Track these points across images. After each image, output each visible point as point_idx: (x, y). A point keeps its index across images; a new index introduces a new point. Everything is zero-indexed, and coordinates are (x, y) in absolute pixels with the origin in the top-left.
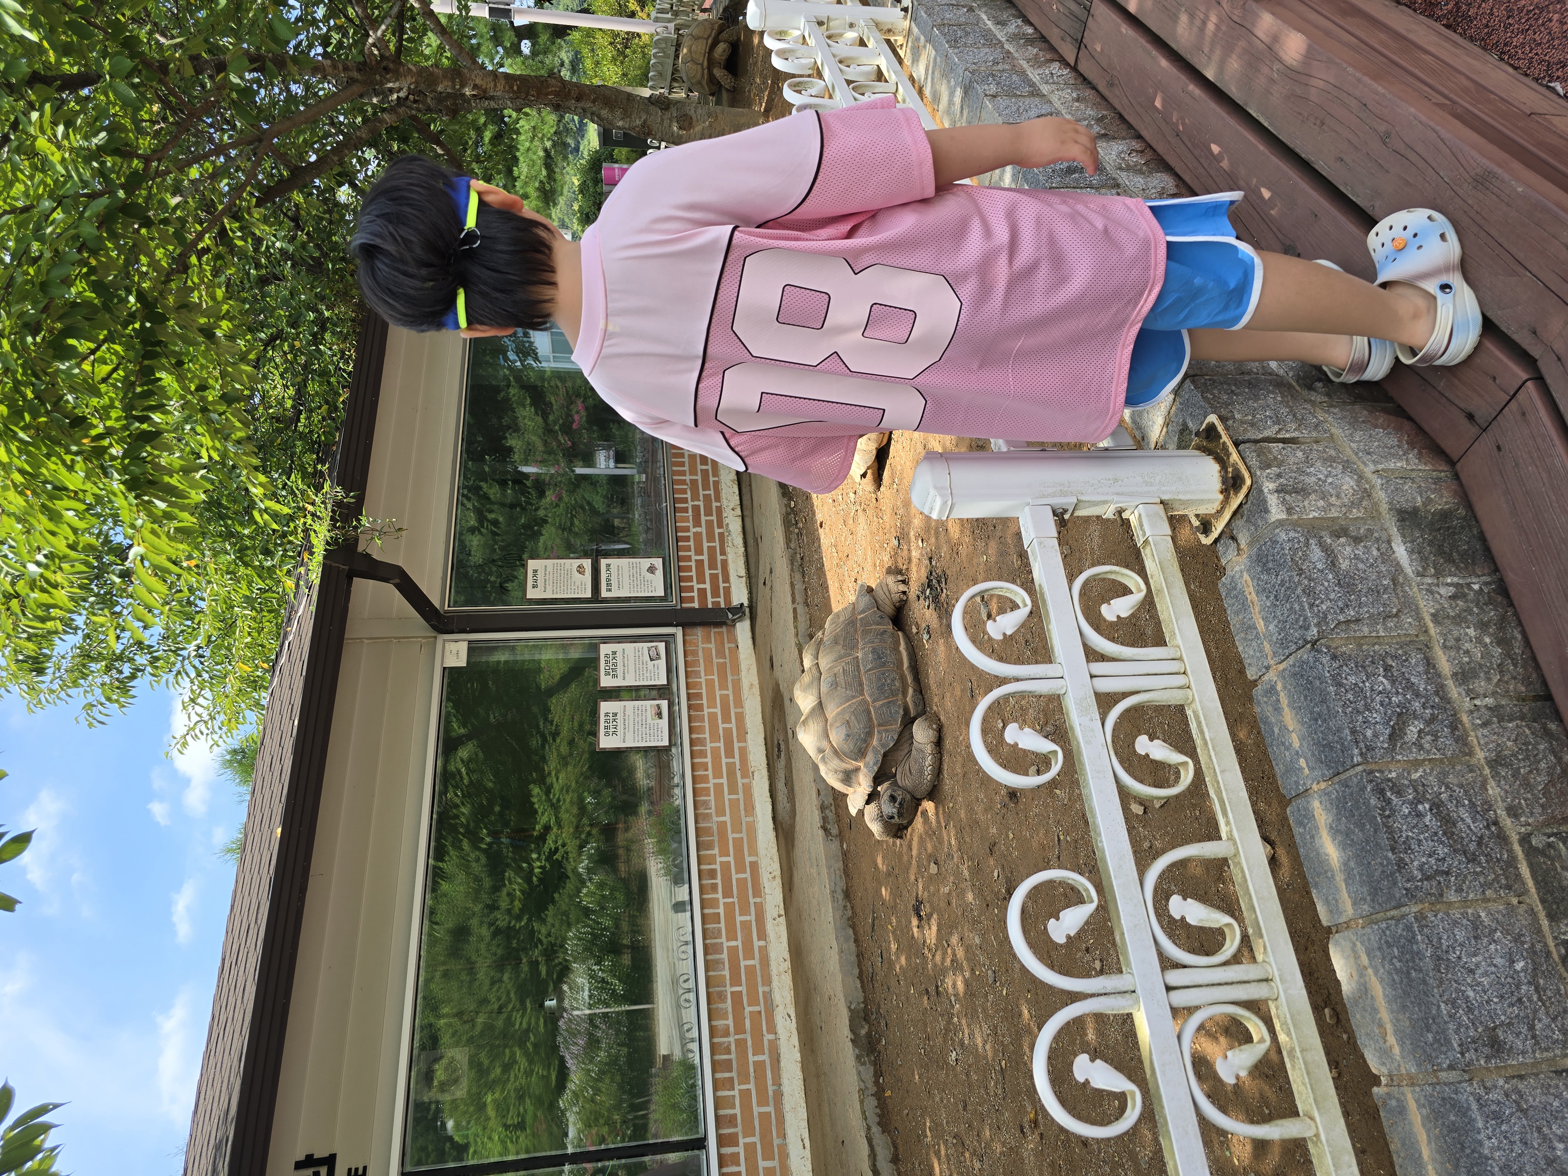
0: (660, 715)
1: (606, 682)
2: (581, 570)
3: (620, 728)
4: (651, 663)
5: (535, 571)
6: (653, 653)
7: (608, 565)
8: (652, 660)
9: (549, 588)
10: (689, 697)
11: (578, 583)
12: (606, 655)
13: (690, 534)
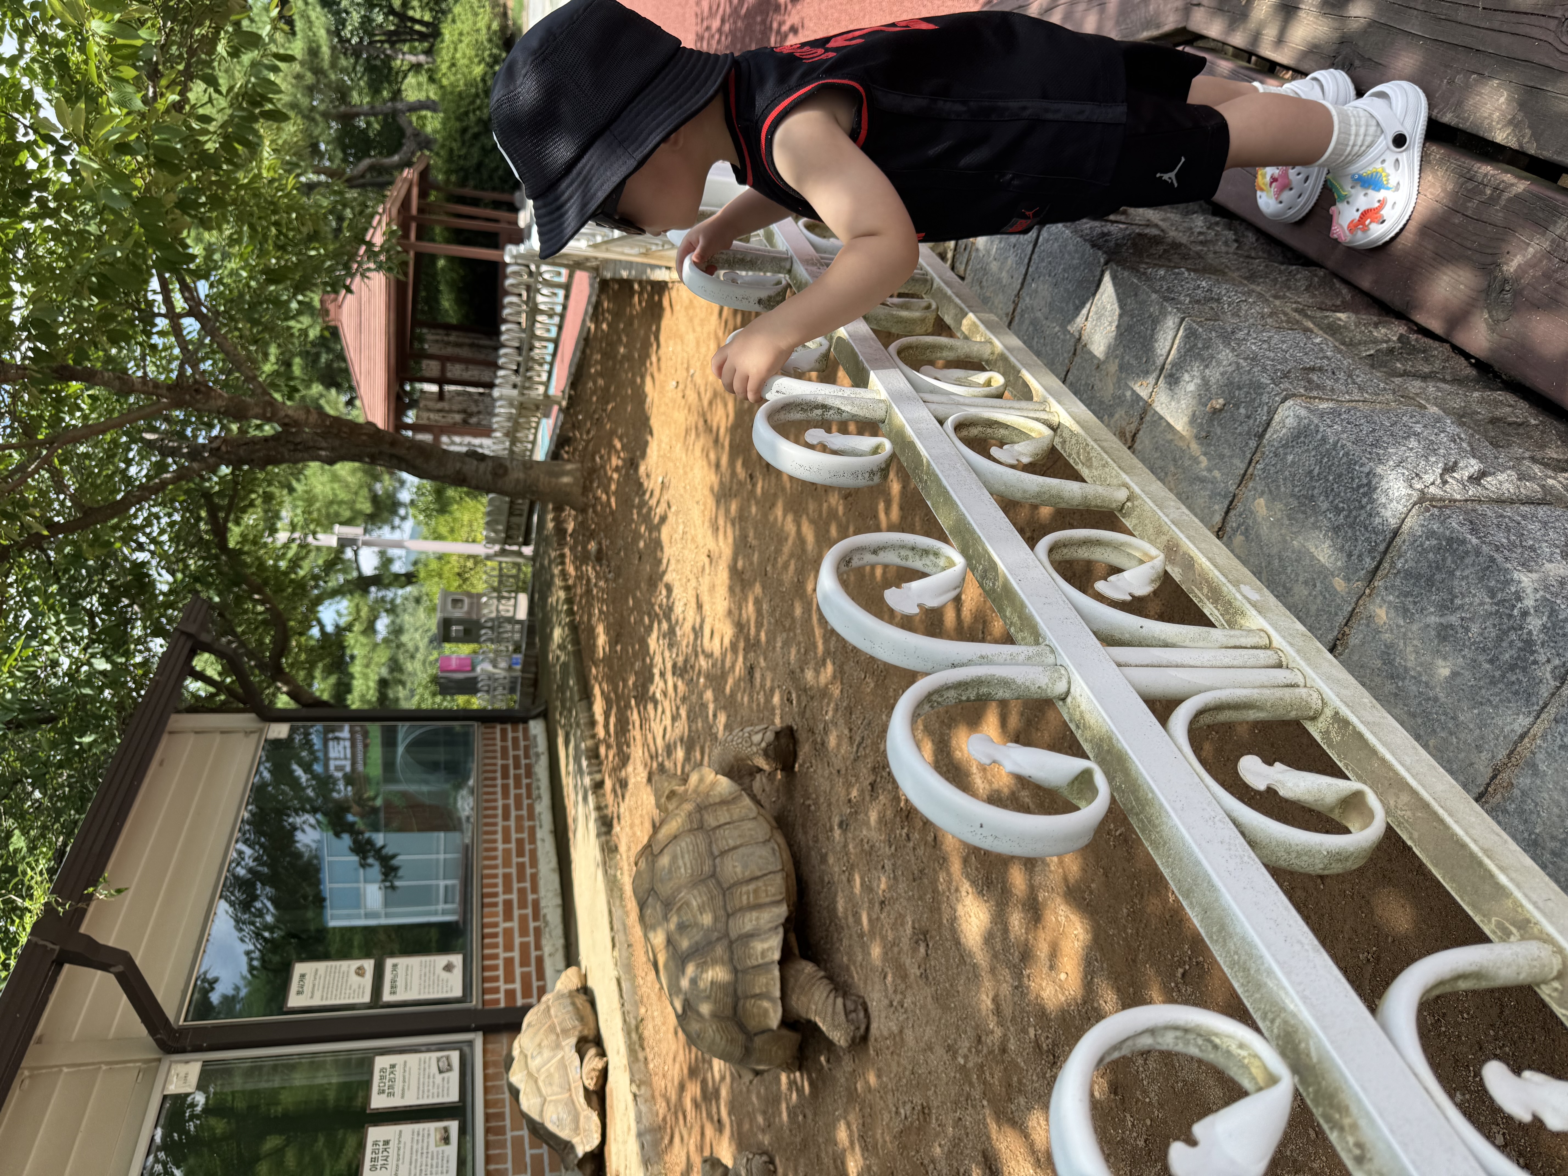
0: (446, 1140)
1: (378, 1102)
2: (360, 972)
3: (392, 1161)
4: (439, 1077)
5: (303, 976)
6: (443, 1064)
7: (395, 966)
8: (441, 1072)
9: (318, 994)
10: (488, 1118)
11: (355, 986)
12: (382, 1070)
13: (500, 930)
